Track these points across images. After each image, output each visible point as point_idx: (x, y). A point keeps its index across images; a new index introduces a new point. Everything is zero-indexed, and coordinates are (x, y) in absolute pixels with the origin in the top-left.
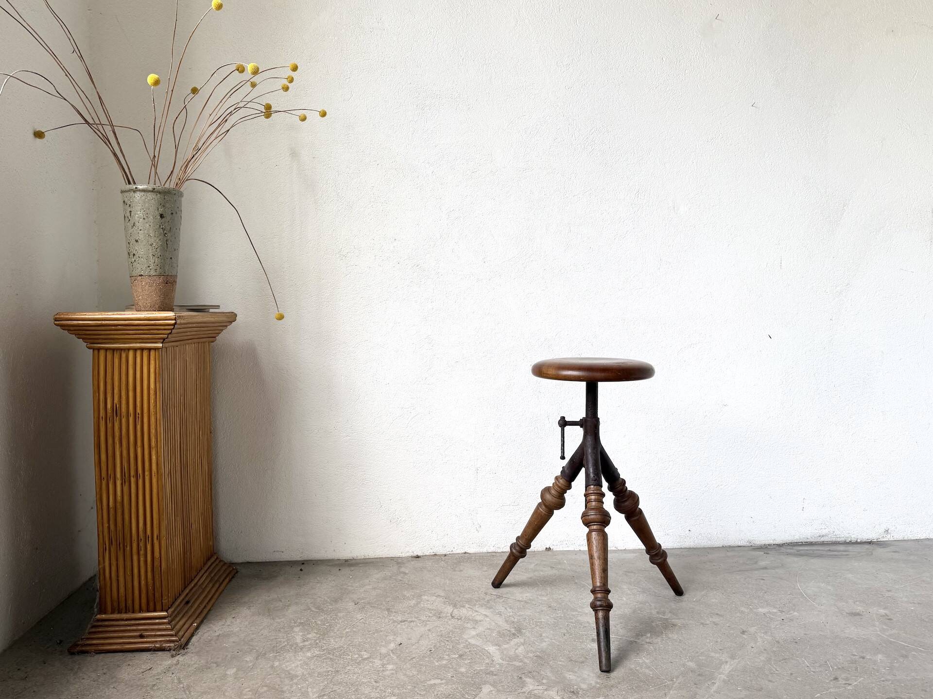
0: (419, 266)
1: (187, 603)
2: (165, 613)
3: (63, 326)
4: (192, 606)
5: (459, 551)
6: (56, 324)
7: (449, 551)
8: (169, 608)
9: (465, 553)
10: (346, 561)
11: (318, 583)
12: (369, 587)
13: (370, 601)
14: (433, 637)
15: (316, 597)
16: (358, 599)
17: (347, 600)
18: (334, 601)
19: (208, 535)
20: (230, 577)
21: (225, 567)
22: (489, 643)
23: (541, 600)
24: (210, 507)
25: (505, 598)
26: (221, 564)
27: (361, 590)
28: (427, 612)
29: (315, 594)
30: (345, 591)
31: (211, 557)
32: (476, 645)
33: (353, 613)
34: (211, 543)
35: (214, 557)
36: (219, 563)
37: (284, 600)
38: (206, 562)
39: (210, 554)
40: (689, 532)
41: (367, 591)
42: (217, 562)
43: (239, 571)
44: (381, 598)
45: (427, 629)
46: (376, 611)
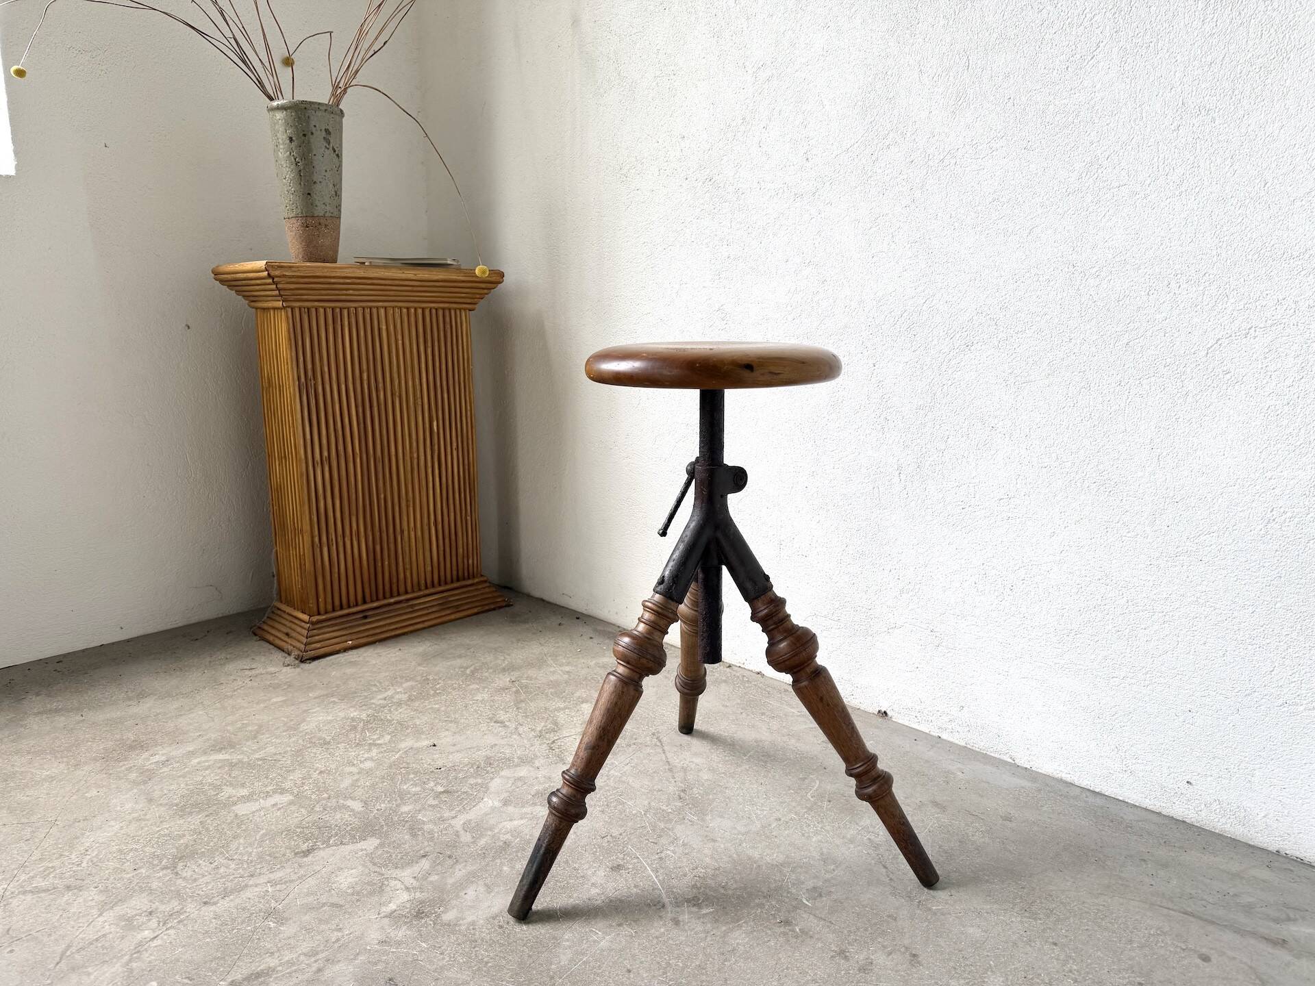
0: (713, 180)
1: (365, 617)
2: (306, 617)
3: (222, 282)
4: (370, 623)
5: (751, 668)
6: (216, 279)
8: (319, 614)
11: (540, 643)
12: (567, 668)
13: (532, 684)
14: (479, 755)
15: (503, 658)
16: (527, 677)
17: (516, 674)
18: (504, 670)
19: (460, 550)
20: (487, 608)
21: (490, 595)
22: (506, 795)
23: (698, 776)
24: (469, 518)
25: (660, 750)
26: (487, 590)
27: (552, 669)
28: (543, 724)
29: (509, 655)
30: (540, 663)
31: (469, 578)
32: (488, 789)
33: (486, 689)
34: (470, 561)
35: (476, 580)
36: (484, 588)
37: (472, 650)
38: (452, 582)
39: (466, 574)
40: (1187, 786)
41: (554, 672)
42: (480, 587)
43: (512, 605)
44: (549, 685)
45: (497, 742)
46: (508, 698)
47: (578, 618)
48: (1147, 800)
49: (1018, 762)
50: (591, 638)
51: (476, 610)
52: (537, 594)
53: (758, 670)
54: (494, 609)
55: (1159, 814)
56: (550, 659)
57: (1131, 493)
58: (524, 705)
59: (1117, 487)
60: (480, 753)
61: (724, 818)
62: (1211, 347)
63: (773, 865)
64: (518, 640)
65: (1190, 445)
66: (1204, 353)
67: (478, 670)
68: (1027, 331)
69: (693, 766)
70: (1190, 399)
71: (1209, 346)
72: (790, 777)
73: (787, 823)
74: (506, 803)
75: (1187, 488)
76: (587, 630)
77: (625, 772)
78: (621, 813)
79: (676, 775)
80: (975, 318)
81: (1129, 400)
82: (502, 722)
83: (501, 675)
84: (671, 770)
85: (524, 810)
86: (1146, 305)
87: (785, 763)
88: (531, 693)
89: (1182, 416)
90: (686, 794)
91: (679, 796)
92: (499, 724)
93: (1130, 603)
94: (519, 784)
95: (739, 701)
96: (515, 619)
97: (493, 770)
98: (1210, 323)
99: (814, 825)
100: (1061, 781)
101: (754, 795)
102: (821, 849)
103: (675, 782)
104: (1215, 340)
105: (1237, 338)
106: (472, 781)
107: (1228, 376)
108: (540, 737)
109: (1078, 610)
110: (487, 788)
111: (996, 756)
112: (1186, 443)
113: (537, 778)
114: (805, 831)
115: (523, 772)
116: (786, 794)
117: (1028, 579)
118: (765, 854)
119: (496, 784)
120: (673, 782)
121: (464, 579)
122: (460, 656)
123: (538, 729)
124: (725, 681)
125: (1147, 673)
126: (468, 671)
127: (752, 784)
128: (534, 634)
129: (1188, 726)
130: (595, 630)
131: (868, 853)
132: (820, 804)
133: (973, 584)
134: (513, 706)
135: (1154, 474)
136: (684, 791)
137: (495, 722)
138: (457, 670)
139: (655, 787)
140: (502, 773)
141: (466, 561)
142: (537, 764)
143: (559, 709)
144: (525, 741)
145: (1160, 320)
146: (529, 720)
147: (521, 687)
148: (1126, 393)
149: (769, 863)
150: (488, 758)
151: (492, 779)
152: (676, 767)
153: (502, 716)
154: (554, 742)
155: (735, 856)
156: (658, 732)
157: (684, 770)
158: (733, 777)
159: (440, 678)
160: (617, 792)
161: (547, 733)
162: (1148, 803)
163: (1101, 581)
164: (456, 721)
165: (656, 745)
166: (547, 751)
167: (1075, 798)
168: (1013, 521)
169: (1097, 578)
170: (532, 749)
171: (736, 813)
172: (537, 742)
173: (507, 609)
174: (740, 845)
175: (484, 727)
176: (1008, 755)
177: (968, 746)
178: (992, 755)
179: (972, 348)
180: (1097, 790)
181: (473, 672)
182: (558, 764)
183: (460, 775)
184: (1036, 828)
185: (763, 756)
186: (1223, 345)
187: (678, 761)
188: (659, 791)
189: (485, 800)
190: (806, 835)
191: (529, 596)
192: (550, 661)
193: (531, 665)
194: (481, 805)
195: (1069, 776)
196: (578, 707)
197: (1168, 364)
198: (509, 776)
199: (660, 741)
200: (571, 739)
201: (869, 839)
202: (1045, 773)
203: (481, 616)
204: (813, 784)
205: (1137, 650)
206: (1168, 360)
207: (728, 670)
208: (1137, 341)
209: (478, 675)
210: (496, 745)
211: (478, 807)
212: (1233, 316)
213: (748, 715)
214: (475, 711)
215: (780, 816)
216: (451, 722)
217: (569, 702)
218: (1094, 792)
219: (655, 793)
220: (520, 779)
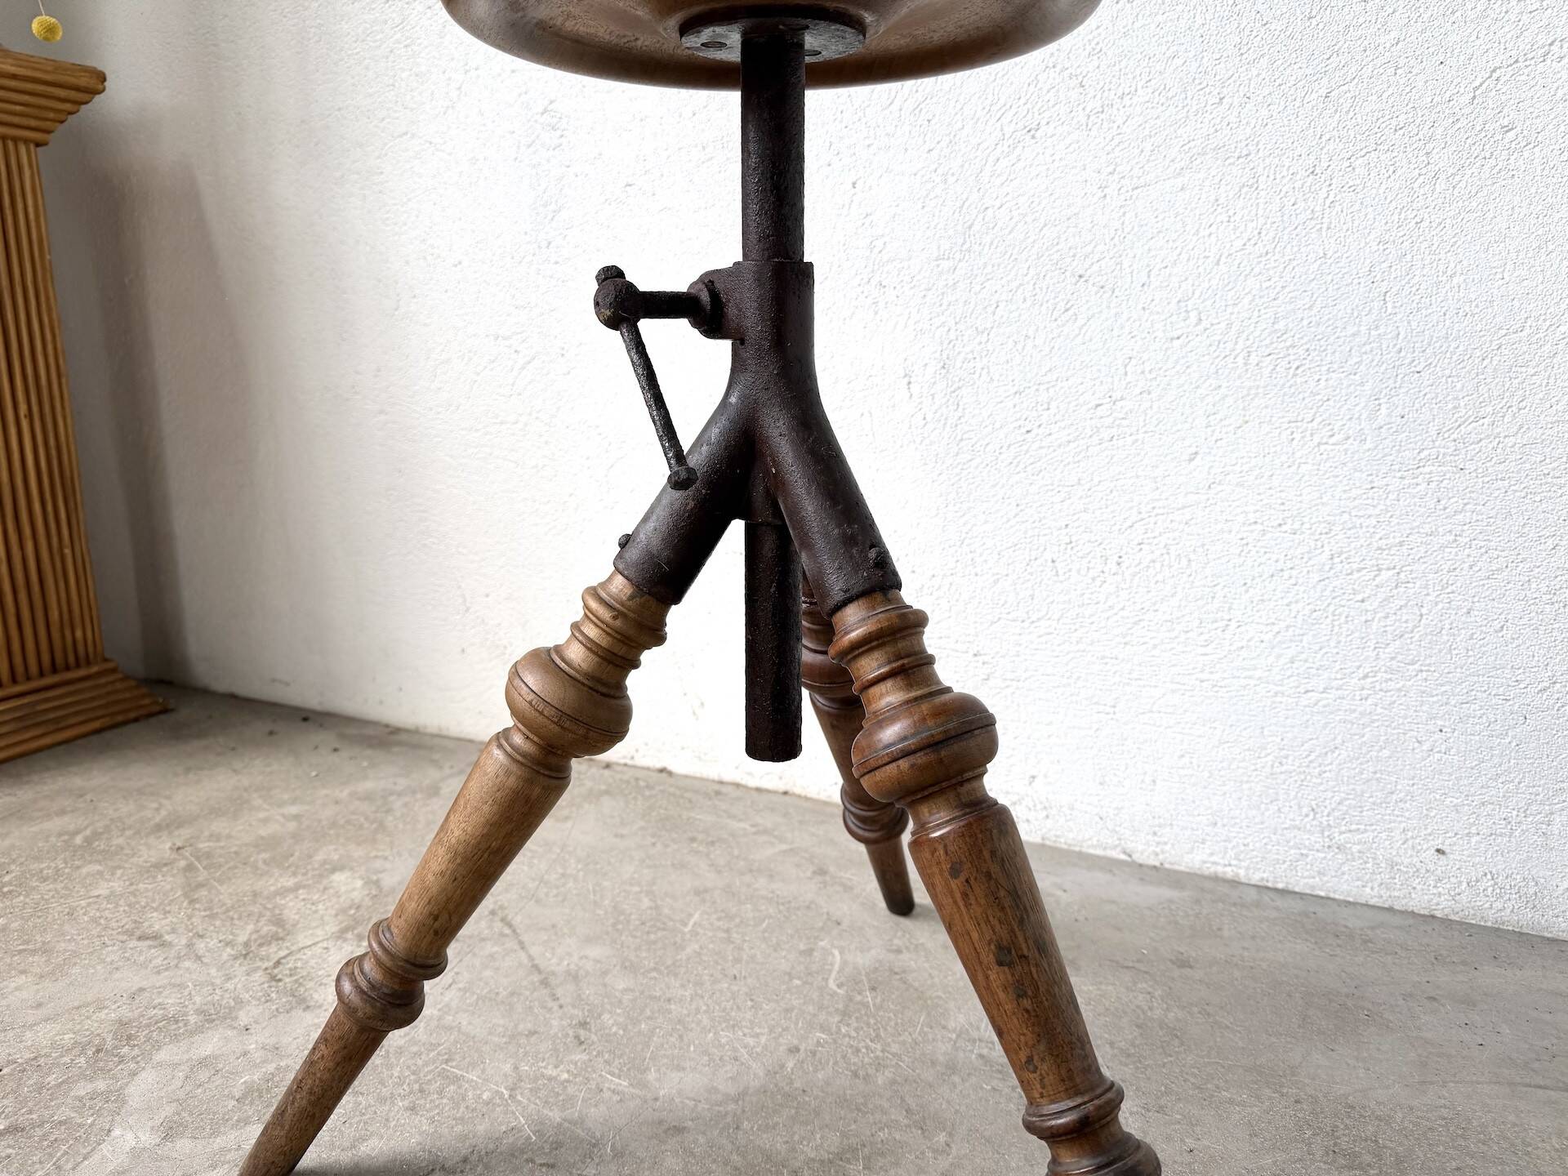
5: (646, 763)
7: (624, 757)
9: (662, 770)
10: (397, 731)
11: (235, 771)
12: (293, 810)
13: (222, 848)
14: (101, 1022)
15: (155, 805)
16: (211, 836)
17: (185, 833)
18: (158, 828)
19: (54, 615)
20: (120, 718)
21: (128, 695)
22: (169, 1110)
23: (605, 985)
24: (67, 551)
25: (511, 944)
26: (119, 686)
27: (262, 815)
28: (251, 927)
29: (168, 798)
30: (236, 806)
31: (78, 665)
32: (124, 1102)
33: (119, 872)
34: (79, 634)
35: (94, 669)
36: (112, 683)
37: (88, 797)
38: (42, 674)
39: (71, 659)
40: (1436, 856)
41: (265, 821)
42: (103, 680)
43: (172, 710)
44: (256, 846)
45: (144, 984)
46: (169, 882)
47: (305, 719)
48: (1368, 890)
49: (1137, 857)
50: (336, 750)
51: (96, 725)
52: (221, 686)
53: (659, 765)
54: (136, 720)
55: (1390, 910)
56: (255, 795)
57: (1335, 366)
58: (206, 893)
59: (1310, 358)
60: (102, 1015)
61: (684, 1069)
62: (1481, 85)
63: (822, 1162)
64: (188, 770)
65: (1442, 268)
66: (1467, 98)
67: (101, 834)
68: (1140, 92)
69: (589, 966)
70: (1441, 185)
71: (1477, 83)
72: (784, 953)
73: (814, 1053)
74: (170, 1131)
75: (1438, 345)
76: (326, 738)
77: (447, 1005)
78: (457, 1106)
79: (559, 992)
80: (1042, 78)
81: (1331, 198)
82: (156, 937)
83: (152, 840)
84: (545, 983)
85: (219, 1142)
86: (1361, 20)
87: (764, 925)
88: (220, 866)
89: (1426, 216)
90: (590, 1030)
91: (577, 1037)
92: (149, 942)
93: (1337, 560)
94: (203, 1075)
95: (642, 823)
96: (180, 733)
97: (136, 1051)
98: (1478, 42)
99: (867, 1048)
100: (1216, 879)
101: (729, 1005)
102: (903, 1099)
103: (561, 1007)
104: (1488, 70)
105: (1528, 63)
106: (82, 1089)
107: (1511, 135)
108: (245, 956)
109: (1243, 582)
110: (122, 1101)
111: (1099, 852)
112: (1435, 264)
113: (245, 1054)
114: (855, 1064)
115: (210, 1044)
116: (789, 990)
117: (1151, 541)
118: (796, 1138)
119: (143, 1086)
120: (556, 1008)
121: (68, 668)
122: (62, 812)
123: (242, 938)
124: (607, 792)
125: (1366, 677)
126: (78, 840)
127: (715, 982)
128: (219, 754)
129: (1437, 756)
130: (342, 737)
131: (994, 1089)
132: (859, 998)
133: (1050, 563)
134: (182, 899)
135: (1377, 327)
136: (584, 1024)
137: (139, 939)
138: (53, 839)
139: (521, 1027)
140: (162, 1055)
141: (68, 633)
142: (244, 1018)
143: (283, 892)
144: (213, 971)
145: (1388, 45)
146: (218, 923)
147: (198, 859)
148: (1325, 190)
149: (813, 1160)
150: (122, 1023)
151: (134, 1074)
152: (553, 973)
153: (156, 922)
154: (278, 963)
155: (735, 1157)
156: (502, 908)
157: (574, 977)
158: (676, 975)
159: (14, 861)
160: (438, 1054)
161: (261, 945)
162: (1371, 894)
163: (1284, 528)
164: (46, 950)
165: (502, 935)
166: (266, 985)
167: (1257, 904)
168: (1121, 443)
169: (1275, 524)
170: (229, 985)
171: (706, 1053)
172: (239, 969)
173: (162, 717)
174: (738, 1128)
175: (112, 954)
176: (1119, 849)
177: (1048, 843)
178: (1092, 851)
179: (1038, 135)
180: (1280, 886)
181: (88, 841)
182: (293, 1013)
183: (52, 1080)
184: (1237, 974)
185: (719, 919)
186: (1503, 79)
187: (554, 961)
188: (532, 1033)
189: (117, 1132)
190: (861, 1073)
191: (205, 693)
192: (257, 802)
193: (216, 812)
194: (105, 1148)
195: (1228, 869)
196: (325, 882)
197: (1402, 125)
198: (176, 1059)
199: (510, 925)
200: (318, 950)
201: (981, 1056)
202: (1188, 870)
203: (108, 735)
204: (830, 958)
205: (1349, 638)
206: (1402, 118)
207: (607, 772)
208: (1345, 88)
209: (100, 845)
210: (142, 990)
211: (96, 1157)
212: (1521, 23)
213: (666, 846)
214: (94, 920)
215: (796, 1042)
216: (34, 952)
217: (305, 874)
218: (1276, 890)
219: (523, 1041)
220: (203, 1062)
